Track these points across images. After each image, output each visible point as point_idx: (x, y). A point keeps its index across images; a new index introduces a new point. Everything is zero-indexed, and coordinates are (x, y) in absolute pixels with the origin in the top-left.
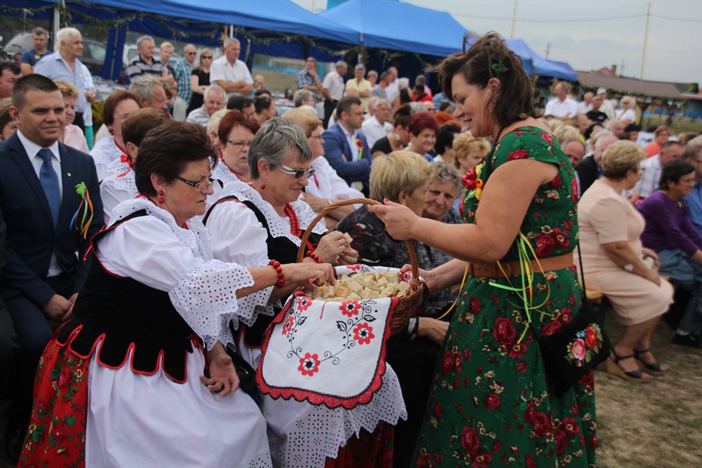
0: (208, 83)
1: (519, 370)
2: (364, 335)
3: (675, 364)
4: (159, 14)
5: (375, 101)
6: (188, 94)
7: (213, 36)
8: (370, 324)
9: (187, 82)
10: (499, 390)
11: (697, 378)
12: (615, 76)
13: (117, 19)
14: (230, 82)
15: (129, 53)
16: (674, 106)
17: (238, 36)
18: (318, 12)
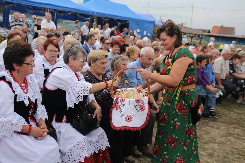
0: (40, 29)
1: (185, 118)
2: (142, 109)
3: (200, 123)
4: (22, 4)
5: (100, 35)
6: (33, 33)
7: (42, 12)
8: (144, 105)
9: (33, 29)
10: (179, 124)
11: (207, 128)
12: (183, 27)
13: (6, 5)
14: (48, 28)
15: (11, 18)
16: (202, 37)
17: (51, 12)
18: (80, 4)
